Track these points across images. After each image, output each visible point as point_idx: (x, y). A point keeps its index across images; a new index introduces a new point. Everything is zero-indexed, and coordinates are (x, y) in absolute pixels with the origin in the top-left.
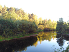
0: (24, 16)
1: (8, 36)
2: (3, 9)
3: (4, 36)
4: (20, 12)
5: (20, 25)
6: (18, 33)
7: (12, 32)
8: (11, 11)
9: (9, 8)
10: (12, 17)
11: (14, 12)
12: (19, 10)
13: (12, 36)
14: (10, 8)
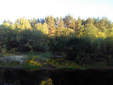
0: (111, 31)
1: (83, 63)
2: (77, 23)
3: (78, 62)
4: (104, 24)
5: (102, 47)
6: (99, 61)
7: (89, 58)
8: (88, 24)
9: (85, 20)
10: (89, 33)
11: (93, 26)
12: (101, 22)
13: (89, 63)
14: (87, 21)
